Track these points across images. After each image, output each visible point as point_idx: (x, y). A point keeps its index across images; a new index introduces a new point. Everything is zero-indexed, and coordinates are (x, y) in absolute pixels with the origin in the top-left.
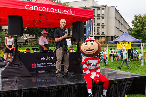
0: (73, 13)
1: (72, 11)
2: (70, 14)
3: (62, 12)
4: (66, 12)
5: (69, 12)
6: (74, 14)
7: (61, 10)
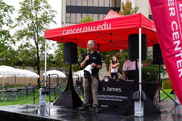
0: (108, 27)
1: (107, 25)
2: (105, 28)
3: (95, 29)
4: (100, 27)
5: (103, 27)
6: (110, 28)
7: (94, 26)
